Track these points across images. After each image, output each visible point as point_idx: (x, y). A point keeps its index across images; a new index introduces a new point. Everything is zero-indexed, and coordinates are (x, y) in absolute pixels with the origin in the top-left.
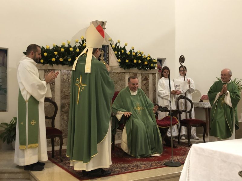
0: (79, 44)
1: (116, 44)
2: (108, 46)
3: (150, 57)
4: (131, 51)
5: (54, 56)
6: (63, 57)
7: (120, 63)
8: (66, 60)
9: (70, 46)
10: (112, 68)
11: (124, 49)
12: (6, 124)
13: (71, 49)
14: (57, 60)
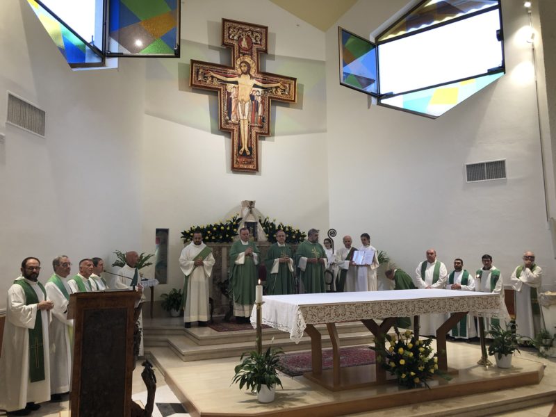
0: (230, 223)
1: (266, 220)
2: (256, 223)
3: (298, 231)
4: (279, 226)
5: (208, 235)
6: (215, 236)
7: (268, 237)
8: (218, 238)
9: (222, 225)
10: (260, 243)
11: (272, 224)
12: (166, 295)
13: (222, 228)
14: (210, 238)
